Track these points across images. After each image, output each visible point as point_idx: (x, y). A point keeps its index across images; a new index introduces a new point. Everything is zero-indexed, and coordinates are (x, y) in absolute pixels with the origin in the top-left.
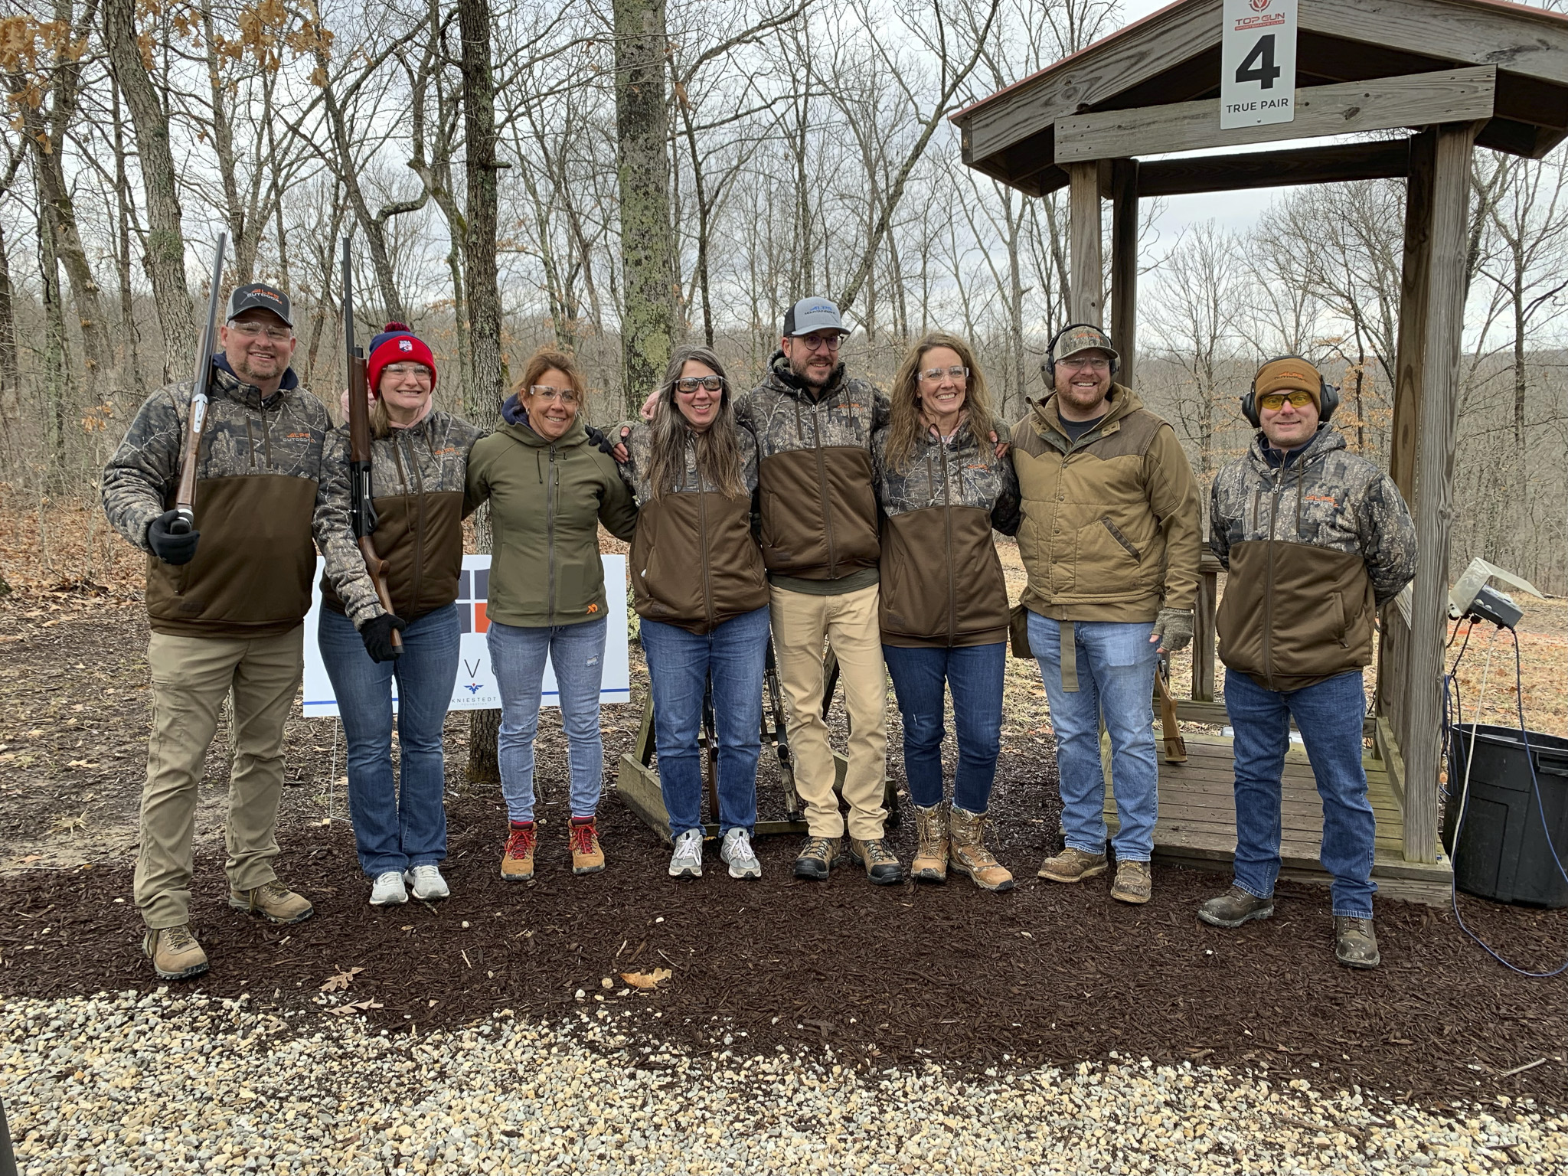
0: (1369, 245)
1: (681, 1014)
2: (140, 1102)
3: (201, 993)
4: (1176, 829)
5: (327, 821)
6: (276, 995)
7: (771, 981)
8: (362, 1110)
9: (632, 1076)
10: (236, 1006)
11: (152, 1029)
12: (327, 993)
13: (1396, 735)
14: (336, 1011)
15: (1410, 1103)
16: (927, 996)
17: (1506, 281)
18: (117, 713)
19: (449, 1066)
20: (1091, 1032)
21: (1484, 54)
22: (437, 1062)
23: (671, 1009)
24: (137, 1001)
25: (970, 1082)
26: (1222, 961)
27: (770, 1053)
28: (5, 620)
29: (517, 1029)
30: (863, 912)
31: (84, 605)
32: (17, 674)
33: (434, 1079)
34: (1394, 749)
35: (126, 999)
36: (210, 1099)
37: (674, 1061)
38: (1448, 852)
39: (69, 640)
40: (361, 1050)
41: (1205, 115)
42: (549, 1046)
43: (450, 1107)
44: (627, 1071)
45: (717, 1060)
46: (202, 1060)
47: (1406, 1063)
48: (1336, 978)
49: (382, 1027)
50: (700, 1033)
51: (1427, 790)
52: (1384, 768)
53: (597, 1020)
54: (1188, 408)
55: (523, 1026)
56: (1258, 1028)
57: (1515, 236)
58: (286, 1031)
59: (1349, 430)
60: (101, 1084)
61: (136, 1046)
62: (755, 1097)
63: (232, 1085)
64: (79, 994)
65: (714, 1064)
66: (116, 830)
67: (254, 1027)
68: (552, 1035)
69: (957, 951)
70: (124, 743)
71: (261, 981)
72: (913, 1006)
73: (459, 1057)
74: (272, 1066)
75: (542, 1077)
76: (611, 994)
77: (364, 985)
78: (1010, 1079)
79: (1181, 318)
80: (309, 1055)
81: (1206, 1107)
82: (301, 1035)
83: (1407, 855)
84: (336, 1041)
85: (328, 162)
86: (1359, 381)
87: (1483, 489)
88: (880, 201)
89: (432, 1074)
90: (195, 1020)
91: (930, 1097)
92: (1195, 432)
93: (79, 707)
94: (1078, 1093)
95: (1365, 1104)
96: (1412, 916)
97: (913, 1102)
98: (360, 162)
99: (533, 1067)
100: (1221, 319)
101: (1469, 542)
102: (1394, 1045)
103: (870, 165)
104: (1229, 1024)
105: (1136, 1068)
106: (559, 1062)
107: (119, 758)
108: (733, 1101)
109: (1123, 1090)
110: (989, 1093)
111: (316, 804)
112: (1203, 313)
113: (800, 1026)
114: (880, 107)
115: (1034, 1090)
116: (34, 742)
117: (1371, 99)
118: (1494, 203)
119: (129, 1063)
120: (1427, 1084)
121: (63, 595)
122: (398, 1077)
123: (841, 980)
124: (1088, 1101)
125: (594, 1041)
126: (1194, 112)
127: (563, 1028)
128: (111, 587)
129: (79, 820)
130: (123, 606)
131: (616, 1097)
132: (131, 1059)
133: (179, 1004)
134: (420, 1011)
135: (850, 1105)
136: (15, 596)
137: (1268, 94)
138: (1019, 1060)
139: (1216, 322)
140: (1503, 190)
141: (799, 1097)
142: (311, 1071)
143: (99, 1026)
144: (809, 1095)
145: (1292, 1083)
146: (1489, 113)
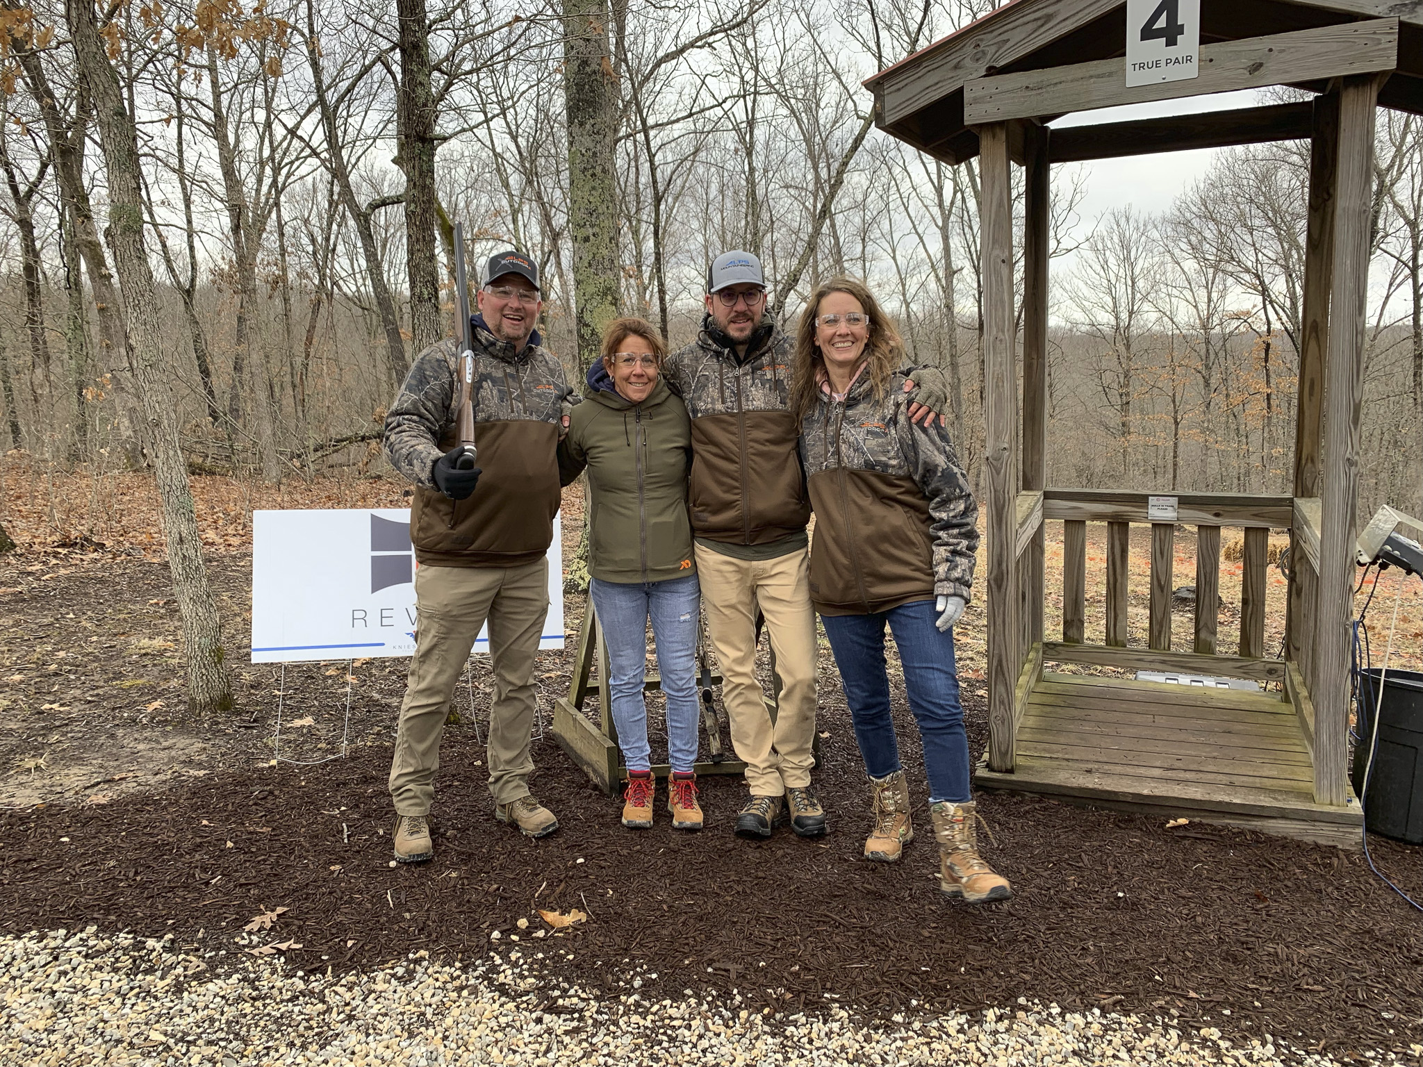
0: (1275, 226)
1: (593, 956)
2: (50, 1045)
3: (128, 933)
4: (1089, 771)
5: (274, 762)
6: (200, 935)
7: (684, 923)
8: (268, 1054)
9: (539, 1021)
10: (158, 946)
11: (74, 969)
12: (250, 933)
13: (1305, 679)
14: (255, 952)
15: (1322, 1054)
16: (838, 939)
17: (1404, 258)
18: (97, 659)
19: (359, 1009)
20: (1000, 977)
21: (1386, 6)
22: (347, 1004)
23: (582, 952)
24: (65, 941)
25: (876, 1028)
26: (1134, 904)
27: (678, 997)
28: (7, 574)
29: (430, 971)
30: (780, 853)
31: (82, 560)
32: (11, 623)
33: (342, 1022)
34: (1304, 693)
35: (55, 938)
36: (119, 1041)
37: (582, 1005)
38: (1358, 794)
39: (65, 592)
40: (275, 992)
41: (1110, 74)
42: (460, 989)
43: (353, 1053)
44: (534, 1016)
45: (624, 1004)
46: (118, 1001)
47: (1318, 1010)
48: (1248, 922)
49: (299, 968)
50: (610, 977)
51: (1336, 734)
52: (1293, 709)
53: (509, 962)
54: (1108, 378)
55: (437, 968)
56: (1168, 974)
57: (1412, 217)
58: (204, 972)
59: (1258, 396)
60: (17, 1026)
61: (55, 987)
62: (660, 1043)
63: (143, 1027)
64: (10, 933)
65: (621, 1008)
66: (75, 770)
67: (173, 967)
68: (464, 977)
69: (869, 892)
70: (97, 687)
71: (187, 921)
72: (824, 949)
73: (370, 1000)
74: (185, 1007)
75: (449, 1021)
76: (527, 934)
77: (287, 925)
78: (917, 1025)
79: (1101, 295)
80: (223, 997)
81: (1114, 1056)
82: (218, 977)
83: (1317, 798)
84: (252, 983)
85: (323, 161)
86: (1267, 350)
87: (1384, 450)
88: (823, 191)
89: (342, 1016)
90: (117, 960)
91: (835, 1044)
92: (1116, 400)
93: (62, 654)
94: (985, 1041)
95: (1276, 1054)
96: (1323, 858)
97: (818, 1049)
98: (353, 160)
99: (441, 1011)
100: (1138, 296)
101: (1371, 500)
102: (1306, 991)
103: (812, 157)
104: (1139, 969)
105: (1044, 1014)
106: (468, 1005)
107: (90, 702)
108: (637, 1047)
109: (1030, 1038)
110: (895, 1040)
111: (266, 746)
112: (1121, 291)
113: (710, 970)
114: (822, 105)
115: (940, 1038)
116: (14, 687)
117: (1275, 53)
118: (1392, 185)
119: (45, 1004)
120: (1340, 1032)
121: (63, 551)
122: (307, 1020)
123: (754, 922)
124: (994, 1049)
125: (504, 984)
126: (1099, 72)
127: (475, 970)
128: (108, 543)
129: (41, 761)
130: (118, 560)
131: (521, 1043)
132: (49, 1000)
133: (102, 945)
134: (338, 952)
135: (755, 1052)
136: (19, 552)
137: (1172, 52)
138: (927, 1006)
139: (1133, 298)
140: (1400, 173)
141: (704, 1043)
142: (222, 1014)
143: (24, 965)
144: (714, 1041)
145: (1203, 1032)
146: (1392, 64)
